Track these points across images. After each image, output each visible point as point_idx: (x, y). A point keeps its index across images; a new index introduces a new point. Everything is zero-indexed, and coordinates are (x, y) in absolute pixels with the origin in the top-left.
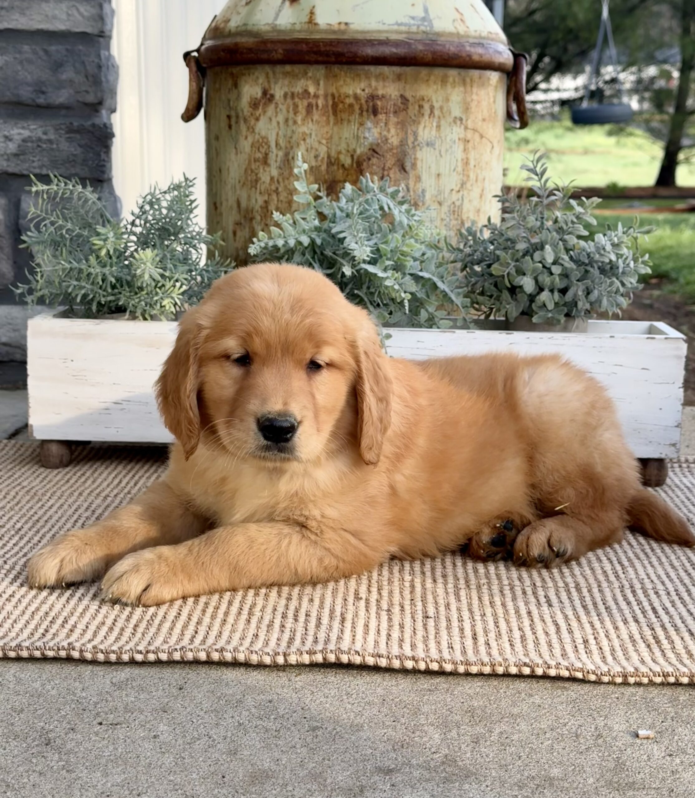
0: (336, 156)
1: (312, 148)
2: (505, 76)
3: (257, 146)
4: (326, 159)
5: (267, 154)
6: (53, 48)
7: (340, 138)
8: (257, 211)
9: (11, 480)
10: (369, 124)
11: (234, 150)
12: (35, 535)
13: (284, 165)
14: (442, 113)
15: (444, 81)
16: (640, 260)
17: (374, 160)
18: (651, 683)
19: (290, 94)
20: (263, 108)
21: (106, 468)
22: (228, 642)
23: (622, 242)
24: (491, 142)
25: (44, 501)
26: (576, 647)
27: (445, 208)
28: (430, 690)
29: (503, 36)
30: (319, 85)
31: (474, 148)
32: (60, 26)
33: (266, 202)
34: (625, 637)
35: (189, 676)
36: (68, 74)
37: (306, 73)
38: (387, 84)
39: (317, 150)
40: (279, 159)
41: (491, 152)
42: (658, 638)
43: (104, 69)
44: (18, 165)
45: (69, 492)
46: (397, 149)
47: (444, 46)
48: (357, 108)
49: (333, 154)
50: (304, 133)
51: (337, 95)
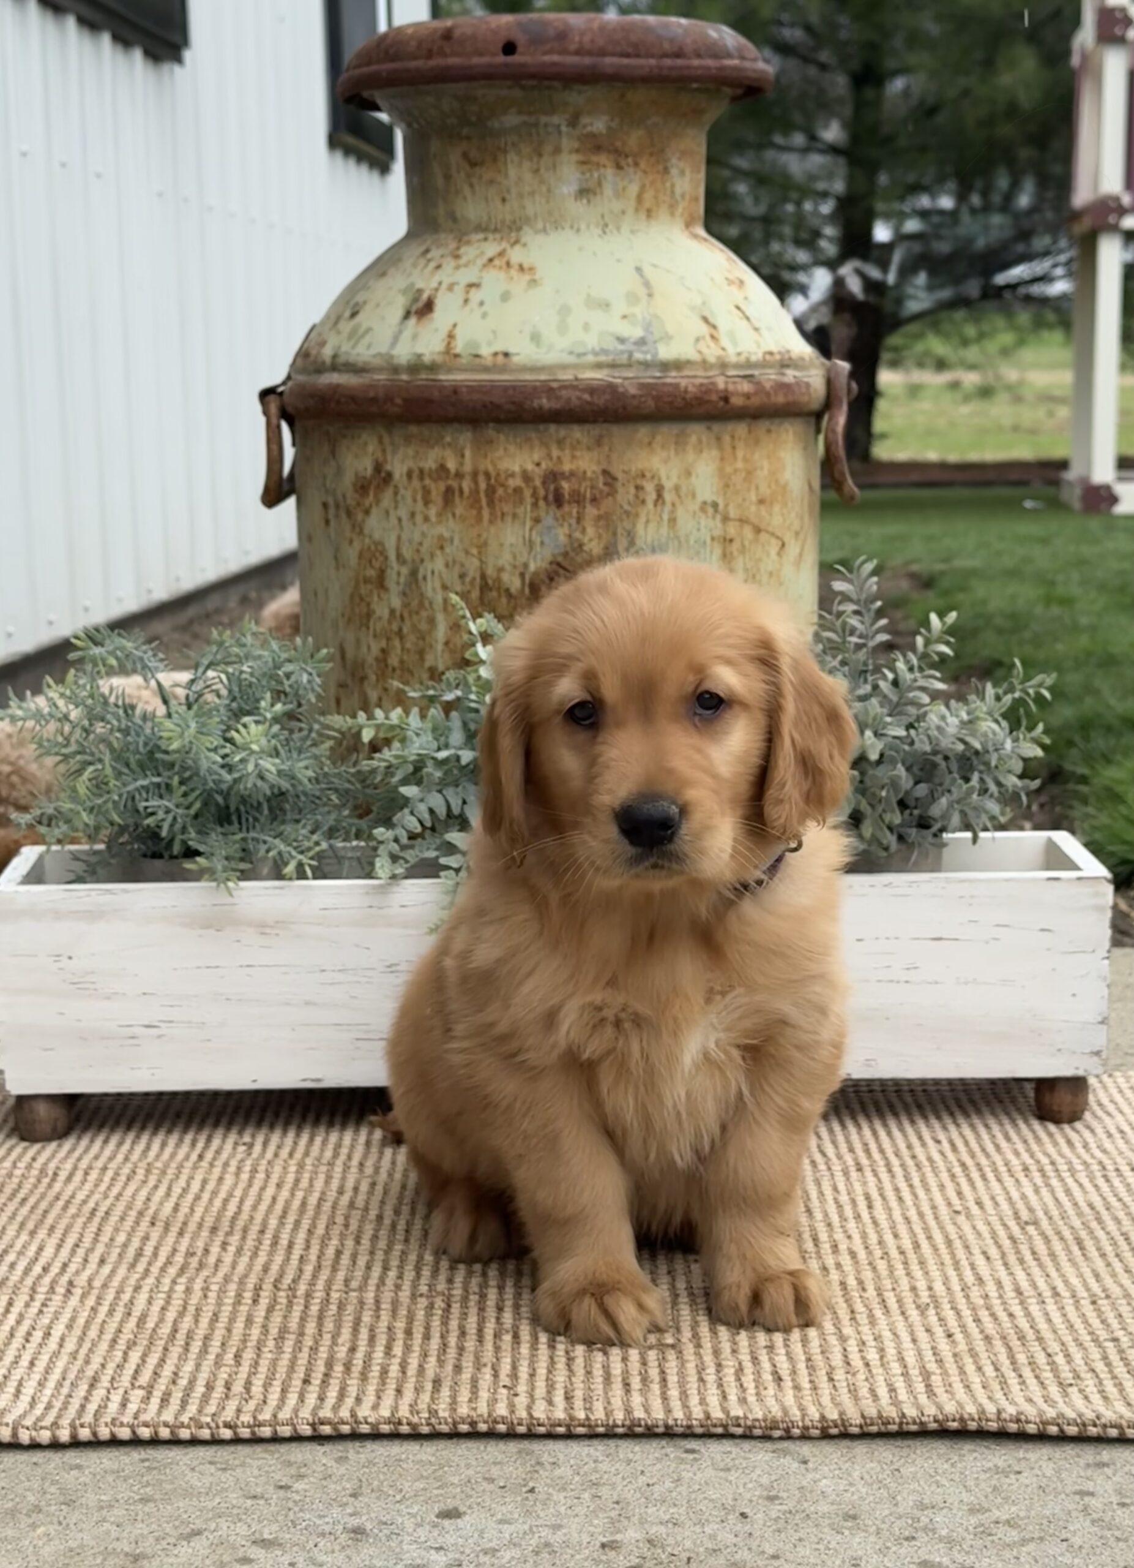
0: (495, 575)
1: (454, 562)
3: (365, 556)
4: (478, 580)
5: (382, 573)
7: (502, 545)
8: (371, 666)
10: (548, 520)
11: (334, 563)
13: (411, 589)
14: (679, 497)
15: (680, 443)
19: (416, 471)
20: (375, 495)
23: (978, 718)
24: (778, 538)
30: (463, 456)
31: (743, 551)
33: (383, 651)
37: (442, 438)
38: (578, 453)
39: (462, 565)
40: (402, 580)
41: (779, 554)
47: (677, 386)
48: (527, 493)
49: (490, 572)
50: (441, 538)
51: (493, 474)
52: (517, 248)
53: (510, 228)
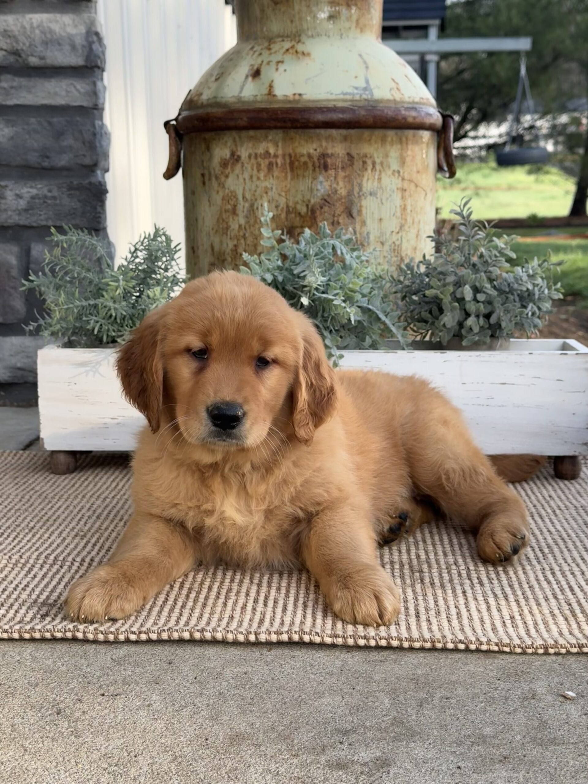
0: (293, 206)
1: (273, 200)
2: (436, 134)
3: (226, 199)
4: (285, 209)
5: (235, 206)
6: (55, 120)
7: (297, 191)
8: (228, 254)
9: (26, 486)
10: (321, 178)
11: (208, 203)
12: (45, 533)
13: (250, 214)
14: (383, 167)
15: (384, 140)
16: (553, 288)
17: (326, 209)
18: (569, 653)
19: (254, 155)
20: (232, 167)
21: (106, 474)
22: (208, 623)
23: (537, 274)
24: (424, 190)
25: (53, 503)
26: (504, 622)
27: (386, 247)
28: (381, 661)
29: (433, 101)
30: (278, 146)
31: (410, 196)
32: (60, 101)
33: (235, 246)
34: (546, 611)
35: (177, 652)
36: (68, 141)
37: (267, 137)
38: (335, 145)
39: (277, 201)
40: (245, 210)
41: (425, 199)
42: (574, 612)
43: (98, 136)
44: (27, 218)
45: (74, 494)
46: (345, 198)
47: (383, 111)
48: (310, 165)
49: (291, 204)
50: (266, 188)
51: (293, 155)
52: (300, 44)
53: (295, 36)
